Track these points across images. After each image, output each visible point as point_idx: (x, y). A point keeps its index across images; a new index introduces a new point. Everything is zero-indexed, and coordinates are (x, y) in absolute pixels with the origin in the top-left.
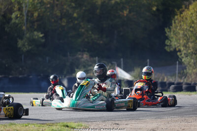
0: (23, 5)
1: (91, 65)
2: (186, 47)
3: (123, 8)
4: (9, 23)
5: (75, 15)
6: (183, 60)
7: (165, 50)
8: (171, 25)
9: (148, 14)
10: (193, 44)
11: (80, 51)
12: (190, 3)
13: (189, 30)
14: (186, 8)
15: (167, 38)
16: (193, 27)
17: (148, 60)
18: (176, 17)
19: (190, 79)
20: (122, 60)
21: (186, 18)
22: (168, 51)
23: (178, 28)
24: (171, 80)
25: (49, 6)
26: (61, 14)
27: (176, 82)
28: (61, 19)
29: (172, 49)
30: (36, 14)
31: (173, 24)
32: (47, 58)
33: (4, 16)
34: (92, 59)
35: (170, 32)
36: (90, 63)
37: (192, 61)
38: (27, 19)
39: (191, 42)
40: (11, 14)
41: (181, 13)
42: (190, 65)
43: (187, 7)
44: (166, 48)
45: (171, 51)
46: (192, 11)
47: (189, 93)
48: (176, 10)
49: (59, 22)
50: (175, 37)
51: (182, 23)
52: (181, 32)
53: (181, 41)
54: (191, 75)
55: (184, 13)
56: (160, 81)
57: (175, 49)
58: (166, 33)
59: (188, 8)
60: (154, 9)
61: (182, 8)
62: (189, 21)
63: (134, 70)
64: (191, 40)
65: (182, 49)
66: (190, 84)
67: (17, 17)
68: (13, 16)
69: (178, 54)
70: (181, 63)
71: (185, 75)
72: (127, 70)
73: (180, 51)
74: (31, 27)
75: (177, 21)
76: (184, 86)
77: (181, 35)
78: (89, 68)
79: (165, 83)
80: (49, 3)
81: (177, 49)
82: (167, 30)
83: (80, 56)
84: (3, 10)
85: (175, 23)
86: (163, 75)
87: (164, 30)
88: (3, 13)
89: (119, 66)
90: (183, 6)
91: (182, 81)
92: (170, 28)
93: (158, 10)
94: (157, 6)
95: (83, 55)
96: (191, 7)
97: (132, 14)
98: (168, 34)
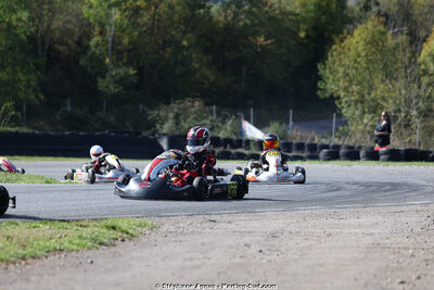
0: (107, 27)
1: (204, 118)
2: (348, 92)
3: (256, 34)
4: (85, 53)
5: (185, 43)
6: (344, 111)
7: (317, 97)
8: (326, 59)
9: (293, 42)
10: (359, 87)
11: (189, 96)
12: (355, 27)
13: (354, 67)
14: (348, 33)
15: (320, 78)
16: (359, 63)
17: (291, 111)
18: (334, 47)
19: (353, 141)
20: (252, 110)
21: (349, 49)
22: (322, 97)
23: (337, 63)
24: (325, 141)
25: (145, 28)
26: (164, 42)
27: (331, 144)
28: (163, 49)
29: (327, 95)
30: (126, 41)
31: (330, 58)
32: (141, 107)
33: (79, 43)
34: (207, 108)
35: (325, 69)
36: (205, 115)
37: (357, 113)
38: (113, 48)
39: (357, 85)
40: (89, 40)
41: (342, 41)
42: (354, 119)
43: (351, 33)
44: (319, 92)
45: (326, 99)
46: (358, 39)
47: (348, 162)
48: (334, 36)
49: (162, 52)
50: (331, 77)
51: (342, 56)
52: (341, 70)
53: (341, 83)
54: (354, 133)
55: (346, 42)
56: (308, 142)
57: (332, 96)
58: (318, 71)
59: (352, 35)
60: (302, 35)
61: (342, 33)
62: (352, 53)
63: (269, 126)
64: (355, 82)
65: (342, 94)
66: (352, 148)
67: (97, 45)
68: (93, 43)
69: (337, 102)
70: (340, 115)
71: (346, 134)
72: (259, 125)
73: (338, 98)
74: (118, 60)
75: (335, 53)
76: (342, 151)
77: (341, 74)
78: (204, 121)
79: (315, 145)
80: (146, 24)
81: (335, 95)
82: (320, 66)
83: (189, 104)
84: (78, 34)
85: (332, 56)
86: (313, 133)
87: (316, 66)
88: (76, 38)
89: (248, 119)
90: (345, 31)
91: (340, 143)
92: (324, 64)
93: (307, 36)
94: (306, 31)
95: (193, 102)
96: (356, 33)
97: (269, 42)
98: (321, 72)
